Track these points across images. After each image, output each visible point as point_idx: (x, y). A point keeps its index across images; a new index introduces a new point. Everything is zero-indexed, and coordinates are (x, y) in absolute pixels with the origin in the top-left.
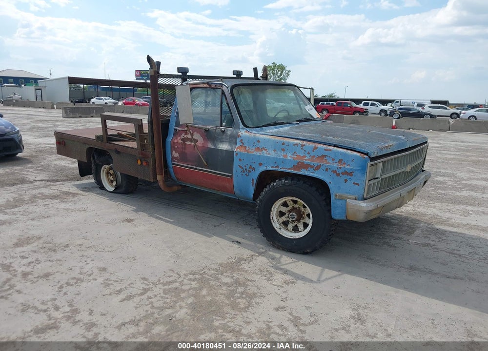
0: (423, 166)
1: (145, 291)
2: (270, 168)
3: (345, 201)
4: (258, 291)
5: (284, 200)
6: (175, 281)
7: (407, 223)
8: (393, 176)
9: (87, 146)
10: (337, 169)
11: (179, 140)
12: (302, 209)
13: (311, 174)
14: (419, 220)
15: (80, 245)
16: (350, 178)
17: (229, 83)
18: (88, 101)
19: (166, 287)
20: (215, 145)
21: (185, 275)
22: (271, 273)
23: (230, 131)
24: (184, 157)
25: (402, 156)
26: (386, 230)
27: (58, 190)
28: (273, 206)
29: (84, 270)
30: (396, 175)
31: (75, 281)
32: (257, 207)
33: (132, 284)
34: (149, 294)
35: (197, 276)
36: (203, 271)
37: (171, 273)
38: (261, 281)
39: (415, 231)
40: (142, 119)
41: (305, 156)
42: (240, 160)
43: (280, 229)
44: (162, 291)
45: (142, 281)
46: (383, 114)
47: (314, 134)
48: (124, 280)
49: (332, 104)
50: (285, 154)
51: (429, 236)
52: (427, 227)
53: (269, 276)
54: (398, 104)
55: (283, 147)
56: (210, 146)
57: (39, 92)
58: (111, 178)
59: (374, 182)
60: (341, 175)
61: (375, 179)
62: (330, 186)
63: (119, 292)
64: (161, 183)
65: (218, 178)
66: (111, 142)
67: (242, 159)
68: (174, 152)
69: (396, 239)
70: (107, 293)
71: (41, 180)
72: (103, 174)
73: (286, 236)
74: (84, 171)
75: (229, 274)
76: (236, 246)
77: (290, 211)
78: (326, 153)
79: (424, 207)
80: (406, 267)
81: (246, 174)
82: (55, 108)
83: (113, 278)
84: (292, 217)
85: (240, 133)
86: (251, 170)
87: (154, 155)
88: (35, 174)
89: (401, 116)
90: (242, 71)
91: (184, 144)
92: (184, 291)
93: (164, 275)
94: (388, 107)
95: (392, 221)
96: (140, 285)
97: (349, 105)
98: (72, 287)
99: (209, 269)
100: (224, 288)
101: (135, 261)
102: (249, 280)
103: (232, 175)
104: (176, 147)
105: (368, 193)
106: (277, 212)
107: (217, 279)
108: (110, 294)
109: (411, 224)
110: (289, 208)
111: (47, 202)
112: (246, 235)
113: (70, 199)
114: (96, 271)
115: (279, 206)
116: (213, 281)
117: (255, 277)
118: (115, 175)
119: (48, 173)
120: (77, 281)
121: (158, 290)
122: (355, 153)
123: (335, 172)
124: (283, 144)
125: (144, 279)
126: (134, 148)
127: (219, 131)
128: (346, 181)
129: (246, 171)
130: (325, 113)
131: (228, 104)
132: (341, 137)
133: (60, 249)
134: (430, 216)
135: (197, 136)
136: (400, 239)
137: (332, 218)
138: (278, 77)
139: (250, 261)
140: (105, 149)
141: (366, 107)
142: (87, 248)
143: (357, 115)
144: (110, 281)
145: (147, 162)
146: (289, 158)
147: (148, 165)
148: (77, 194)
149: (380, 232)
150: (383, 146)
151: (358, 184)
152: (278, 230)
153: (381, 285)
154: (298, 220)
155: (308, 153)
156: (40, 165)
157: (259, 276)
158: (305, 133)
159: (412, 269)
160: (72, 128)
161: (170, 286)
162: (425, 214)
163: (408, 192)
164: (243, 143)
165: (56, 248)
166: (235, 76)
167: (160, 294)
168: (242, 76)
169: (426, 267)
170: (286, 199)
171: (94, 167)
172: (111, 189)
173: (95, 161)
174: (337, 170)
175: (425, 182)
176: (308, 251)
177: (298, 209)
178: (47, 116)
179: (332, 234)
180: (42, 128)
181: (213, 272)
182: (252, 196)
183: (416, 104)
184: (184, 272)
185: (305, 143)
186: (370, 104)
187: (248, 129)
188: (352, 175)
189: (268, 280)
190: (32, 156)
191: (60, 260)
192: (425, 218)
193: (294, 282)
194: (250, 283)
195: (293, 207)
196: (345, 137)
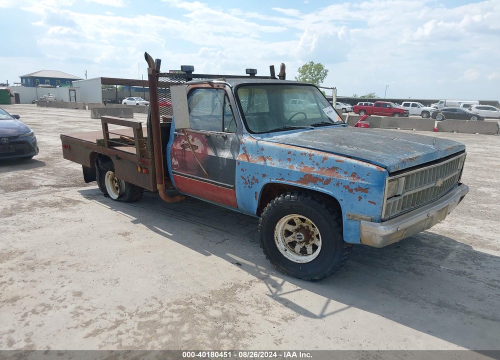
0: (459, 178)
1: (118, 323)
2: (274, 181)
3: (358, 223)
4: (249, 329)
5: (290, 218)
6: (155, 312)
7: (440, 244)
8: (419, 192)
9: (90, 151)
10: (350, 184)
11: (178, 146)
12: (312, 229)
13: (320, 189)
14: (454, 241)
15: (62, 262)
16: (365, 196)
17: (233, 83)
18: (120, 102)
19: (143, 320)
20: (216, 153)
21: (169, 305)
22: (269, 306)
23: (232, 137)
24: (183, 166)
25: (430, 169)
26: (413, 253)
27: (60, 197)
28: (278, 225)
29: (57, 295)
30: (423, 191)
31: (43, 308)
32: (260, 225)
33: (105, 313)
34: (121, 328)
35: (182, 307)
36: (190, 301)
37: (154, 302)
38: (255, 315)
39: (448, 254)
40: (141, 123)
41: (314, 168)
42: (242, 170)
43: (286, 250)
44: (136, 325)
45: (118, 311)
46: (425, 116)
47: (325, 142)
48: (98, 308)
49: (371, 105)
50: (291, 164)
51: (465, 261)
52: (464, 250)
53: (265, 309)
54: (443, 105)
55: (289, 156)
56: (211, 153)
57: (73, 93)
58: (116, 185)
59: (395, 200)
60: (354, 191)
61: (396, 196)
62: (341, 203)
63: (87, 324)
64: (161, 193)
65: (220, 190)
66: (112, 147)
67: (244, 169)
68: (173, 160)
69: (424, 264)
70: (73, 326)
71: (47, 186)
72: (108, 181)
73: (291, 260)
74: (89, 177)
75: (219, 305)
76: (236, 268)
77: (297, 231)
78: (337, 165)
79: (463, 224)
80: (434, 302)
81: (249, 187)
82: (87, 109)
83: (86, 305)
84: (299, 237)
85: (243, 140)
86: (254, 182)
87: (154, 162)
88: (44, 179)
89: (445, 118)
90: (256, 70)
91: (184, 151)
92: (161, 326)
93: (145, 304)
94: (431, 108)
95: (423, 240)
96: (114, 316)
97: (388, 106)
98: (37, 315)
99: (197, 298)
100: (209, 324)
101: (117, 284)
102: (241, 314)
103: (234, 187)
104: (176, 154)
105: (386, 213)
106: (282, 230)
107: (204, 311)
108: (76, 328)
109: (445, 245)
110: (296, 227)
111: (46, 210)
112: (250, 255)
113: (70, 208)
114: (70, 296)
115: (285, 224)
116: (199, 313)
117: (249, 310)
118: (119, 182)
119: (58, 177)
120: (45, 308)
121: (132, 323)
122: (371, 166)
123: (347, 187)
124: (289, 153)
125: (121, 308)
126: (133, 154)
127: (221, 137)
128: (360, 198)
129: (250, 182)
130: (362, 114)
131: (230, 106)
132: (357, 146)
133: (39, 267)
134: (469, 235)
135: (197, 142)
136: (430, 264)
137: (344, 242)
138: (315, 76)
139: (247, 288)
140: (106, 154)
141: (406, 108)
142: (70, 266)
143: (397, 116)
144: (81, 309)
145: (146, 169)
146: (295, 169)
147: (147, 172)
148: (79, 201)
149: (405, 255)
150: (407, 158)
151: (374, 203)
152: (282, 252)
153: (401, 326)
154: (307, 242)
155: (317, 164)
156: (52, 169)
157: (254, 309)
158: (316, 140)
159: (441, 304)
160: (98, 129)
161: (148, 319)
162: (463, 234)
163: (438, 211)
164: (245, 151)
165: (36, 266)
166: (249, 75)
167: (133, 328)
168: (256, 75)
169: (458, 303)
170: (292, 217)
171: (97, 173)
172: (115, 196)
173: (98, 167)
174: (350, 186)
175: (462, 198)
176: (317, 278)
177: (306, 228)
178: (77, 117)
179: (345, 260)
180: (68, 129)
181: (201, 302)
182: (256, 211)
183: (462, 105)
184: (169, 301)
185: (313, 152)
186: (411, 105)
187: (251, 135)
188: (367, 192)
189: (264, 314)
190: (47, 159)
191: (35, 281)
192: (462, 238)
193: (294, 318)
194: (241, 318)
195: (301, 226)
196: (363, 146)
